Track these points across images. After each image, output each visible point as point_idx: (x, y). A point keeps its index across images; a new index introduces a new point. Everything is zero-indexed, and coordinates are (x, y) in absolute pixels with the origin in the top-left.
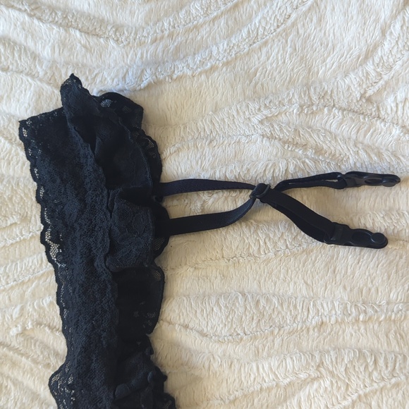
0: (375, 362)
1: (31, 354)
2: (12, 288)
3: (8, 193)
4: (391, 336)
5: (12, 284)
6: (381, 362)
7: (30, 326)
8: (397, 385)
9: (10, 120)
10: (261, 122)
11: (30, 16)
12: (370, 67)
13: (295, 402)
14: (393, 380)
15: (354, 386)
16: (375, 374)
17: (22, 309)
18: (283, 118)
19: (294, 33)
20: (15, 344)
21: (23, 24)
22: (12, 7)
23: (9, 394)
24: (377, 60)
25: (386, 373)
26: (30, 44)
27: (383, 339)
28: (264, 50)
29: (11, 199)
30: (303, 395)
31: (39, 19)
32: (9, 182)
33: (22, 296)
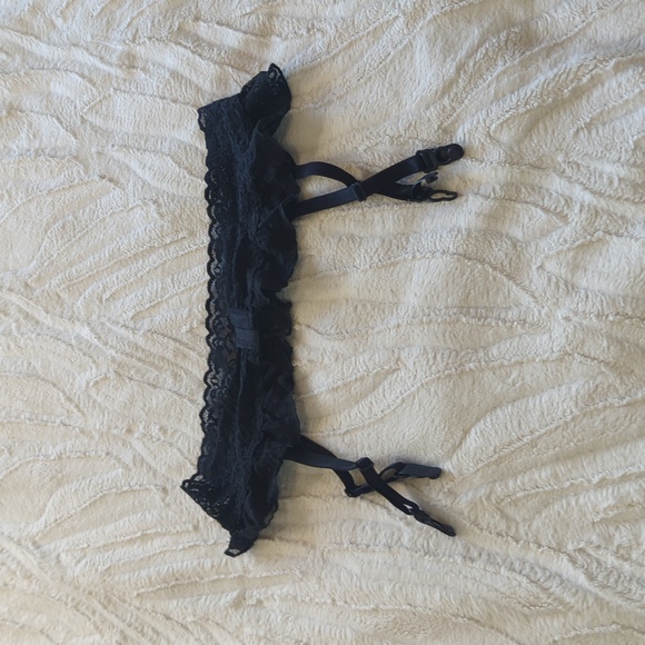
0: (435, 357)
1: (197, 348)
2: (182, 292)
3: (178, 211)
4: (447, 335)
5: (183, 288)
6: (439, 356)
7: (195, 325)
8: (450, 376)
9: (179, 146)
10: (365, 151)
11: (193, 52)
12: (446, 101)
13: (381, 390)
14: (446, 372)
15: (419, 376)
16: (434, 368)
17: (190, 310)
18: (380, 147)
19: (392, 69)
20: (185, 340)
21: (188, 59)
22: (180, 44)
23: (182, 381)
24: (452, 95)
25: (441, 367)
26: (194, 78)
27: (441, 338)
28: (369, 84)
29: (180, 216)
30: (386, 383)
31: (200, 55)
32: (178, 201)
33: (190, 299)
